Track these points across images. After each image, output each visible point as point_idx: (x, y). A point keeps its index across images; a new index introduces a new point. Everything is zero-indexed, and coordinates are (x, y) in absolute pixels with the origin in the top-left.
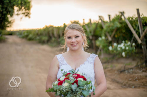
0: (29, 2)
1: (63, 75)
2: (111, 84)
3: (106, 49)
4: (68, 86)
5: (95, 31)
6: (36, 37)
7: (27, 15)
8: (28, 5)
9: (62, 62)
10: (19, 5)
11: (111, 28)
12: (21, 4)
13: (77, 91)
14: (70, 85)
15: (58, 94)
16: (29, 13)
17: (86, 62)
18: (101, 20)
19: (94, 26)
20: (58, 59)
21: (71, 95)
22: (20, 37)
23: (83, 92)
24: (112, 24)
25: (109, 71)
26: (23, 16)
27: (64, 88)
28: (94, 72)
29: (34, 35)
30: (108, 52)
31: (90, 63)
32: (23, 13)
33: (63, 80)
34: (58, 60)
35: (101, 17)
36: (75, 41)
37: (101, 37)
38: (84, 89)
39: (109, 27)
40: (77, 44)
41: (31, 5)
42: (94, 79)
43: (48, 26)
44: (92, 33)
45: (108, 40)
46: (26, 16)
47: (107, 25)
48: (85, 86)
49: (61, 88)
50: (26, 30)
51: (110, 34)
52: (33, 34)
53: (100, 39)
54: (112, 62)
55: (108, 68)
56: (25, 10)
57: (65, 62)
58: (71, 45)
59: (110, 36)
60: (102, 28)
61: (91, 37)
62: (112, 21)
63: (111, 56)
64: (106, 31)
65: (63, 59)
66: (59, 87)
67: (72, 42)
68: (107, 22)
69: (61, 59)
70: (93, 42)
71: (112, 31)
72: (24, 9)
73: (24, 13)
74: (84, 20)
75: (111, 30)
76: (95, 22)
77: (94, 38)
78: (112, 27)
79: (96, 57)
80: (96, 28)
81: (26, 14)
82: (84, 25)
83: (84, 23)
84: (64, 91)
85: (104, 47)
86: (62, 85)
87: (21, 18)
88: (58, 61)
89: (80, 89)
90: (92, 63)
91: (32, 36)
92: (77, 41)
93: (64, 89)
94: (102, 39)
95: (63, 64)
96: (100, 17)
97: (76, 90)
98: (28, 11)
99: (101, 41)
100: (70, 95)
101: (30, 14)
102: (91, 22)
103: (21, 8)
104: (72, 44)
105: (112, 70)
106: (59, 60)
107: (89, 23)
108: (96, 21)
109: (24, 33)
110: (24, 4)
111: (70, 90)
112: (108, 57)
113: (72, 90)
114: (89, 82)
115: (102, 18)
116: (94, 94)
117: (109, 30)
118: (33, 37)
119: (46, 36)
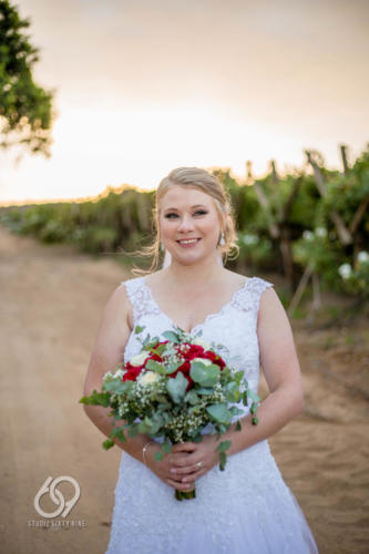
0: (47, 99)
1: (144, 349)
2: (343, 405)
3: (329, 274)
4: (156, 384)
5: (289, 207)
6: (70, 232)
7: (40, 146)
8: (41, 109)
9: (141, 307)
10: (10, 110)
11: (349, 194)
12: (18, 105)
13: (189, 405)
14: (162, 381)
15: (121, 412)
16: (44, 140)
17: (227, 308)
18: (314, 165)
19: (287, 189)
20: (130, 294)
21: (166, 416)
22: (13, 232)
23: (210, 410)
24: (352, 181)
25: (341, 357)
26: (25, 150)
27: (144, 390)
28: (255, 342)
29: (65, 222)
30: (336, 287)
31: (245, 310)
32: (24, 141)
33: (142, 363)
34: (128, 297)
35: (315, 153)
36: (192, 228)
37: (311, 229)
38: (214, 400)
39: (342, 190)
40: (199, 239)
41: (52, 109)
42: (255, 367)
43: (119, 190)
44: (280, 216)
45: (337, 243)
46: (36, 149)
47: (334, 183)
48: (219, 386)
49: (129, 389)
50: (34, 206)
51: (347, 216)
52: (60, 218)
53: (308, 236)
54: (352, 325)
55: (336, 346)
56: (33, 129)
57: (153, 304)
58: (178, 241)
59: (347, 225)
60: (315, 194)
61: (274, 232)
62: (353, 170)
63: (349, 303)
64: (329, 208)
65: (146, 295)
66: (124, 388)
67: (182, 232)
68: (334, 174)
69: (140, 295)
70: (284, 247)
71: (353, 207)
72: (29, 126)
73: (28, 141)
74: (249, 164)
75: (348, 201)
76: (292, 173)
77: (286, 233)
78: (354, 190)
79: (264, 288)
80: (295, 194)
81: (34, 143)
82: (251, 183)
83: (250, 175)
84: (143, 400)
85: (323, 266)
86: (135, 380)
87: (18, 159)
88: (130, 302)
89: (200, 396)
90: (250, 309)
91: (58, 227)
92: (198, 229)
93: (141, 393)
94: (317, 238)
95: (146, 314)
96: (309, 154)
97: (186, 400)
98: (42, 133)
99: (311, 247)
100: (161, 415)
101: (50, 143)
102: (274, 172)
103: (17, 120)
104: (181, 240)
105: (350, 353)
106: (132, 298)
107: (269, 177)
108: (295, 169)
109: (29, 216)
110: (27, 105)
111: (163, 399)
112: (338, 305)
113: (168, 396)
114: (236, 375)
115: (316, 159)
116: (254, 424)
117: (340, 203)
118: (62, 231)
119: (108, 225)
